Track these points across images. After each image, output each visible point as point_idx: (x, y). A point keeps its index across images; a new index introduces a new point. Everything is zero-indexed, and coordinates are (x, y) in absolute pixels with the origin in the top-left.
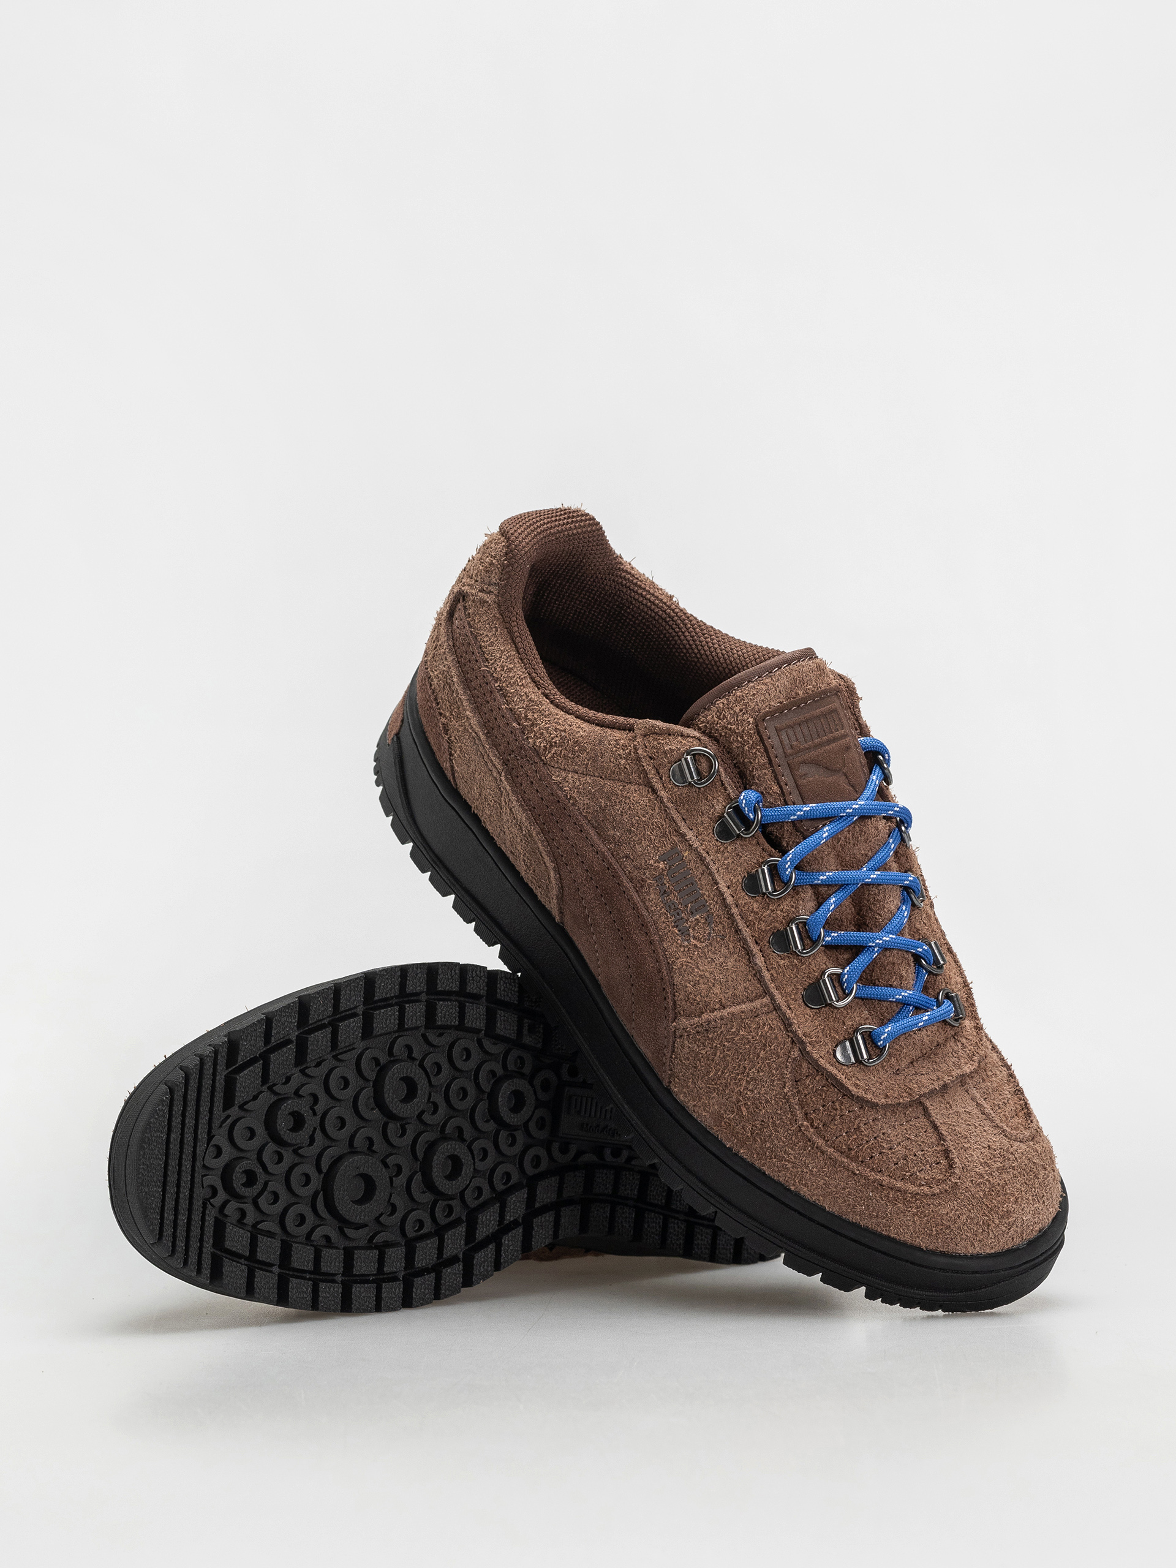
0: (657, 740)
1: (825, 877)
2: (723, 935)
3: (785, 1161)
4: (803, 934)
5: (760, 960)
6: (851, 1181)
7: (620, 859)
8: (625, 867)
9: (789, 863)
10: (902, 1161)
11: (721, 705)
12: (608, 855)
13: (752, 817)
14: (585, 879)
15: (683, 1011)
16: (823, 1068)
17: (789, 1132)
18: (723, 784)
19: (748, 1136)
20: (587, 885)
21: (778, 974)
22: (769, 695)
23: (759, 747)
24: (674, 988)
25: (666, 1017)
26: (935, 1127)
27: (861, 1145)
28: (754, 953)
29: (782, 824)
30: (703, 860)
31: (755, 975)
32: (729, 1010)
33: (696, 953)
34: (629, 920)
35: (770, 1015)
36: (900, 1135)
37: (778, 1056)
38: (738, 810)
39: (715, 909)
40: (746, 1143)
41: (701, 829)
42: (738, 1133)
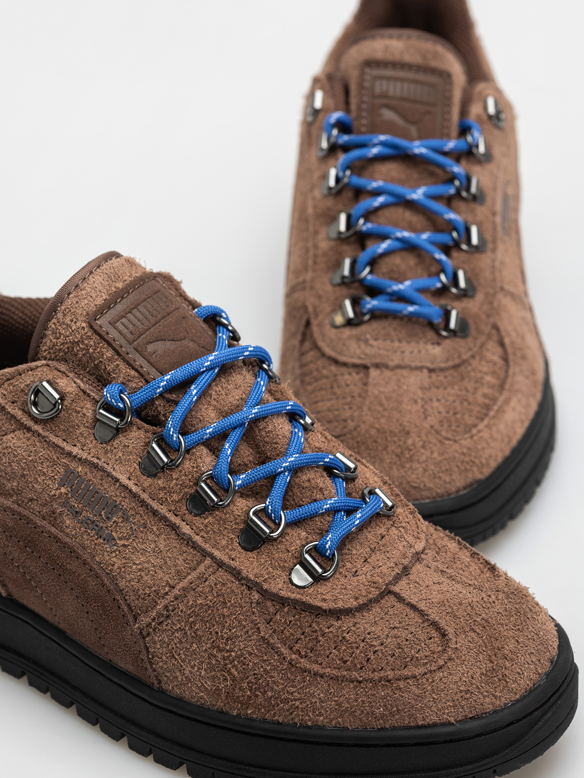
0: (11, 384)
1: (211, 429)
2: (144, 524)
3: (292, 701)
4: (214, 488)
5: (186, 529)
6: (359, 690)
7: (26, 505)
8: (34, 510)
9: (172, 429)
10: (397, 651)
11: (53, 326)
12: (15, 507)
13: (122, 406)
14: (6, 540)
15: (140, 610)
16: (286, 598)
17: (283, 672)
18: (85, 393)
19: (248, 696)
20: (10, 545)
21: (207, 533)
22: (91, 297)
23: (101, 345)
24: (122, 593)
25: (127, 624)
26: (413, 607)
27: (353, 653)
28: (177, 524)
29: (151, 401)
30: (96, 466)
31: (188, 544)
32: (178, 587)
33: (127, 551)
34: (57, 555)
35: (217, 573)
36: (385, 628)
37: (241, 607)
38: (108, 407)
39: (127, 504)
40: (250, 703)
41: (83, 440)
42: (238, 697)
